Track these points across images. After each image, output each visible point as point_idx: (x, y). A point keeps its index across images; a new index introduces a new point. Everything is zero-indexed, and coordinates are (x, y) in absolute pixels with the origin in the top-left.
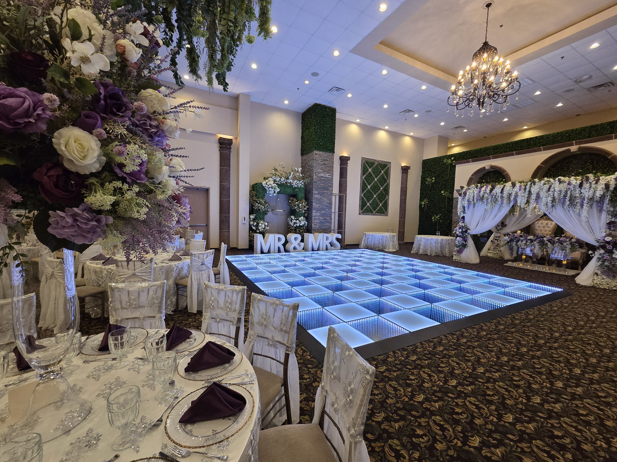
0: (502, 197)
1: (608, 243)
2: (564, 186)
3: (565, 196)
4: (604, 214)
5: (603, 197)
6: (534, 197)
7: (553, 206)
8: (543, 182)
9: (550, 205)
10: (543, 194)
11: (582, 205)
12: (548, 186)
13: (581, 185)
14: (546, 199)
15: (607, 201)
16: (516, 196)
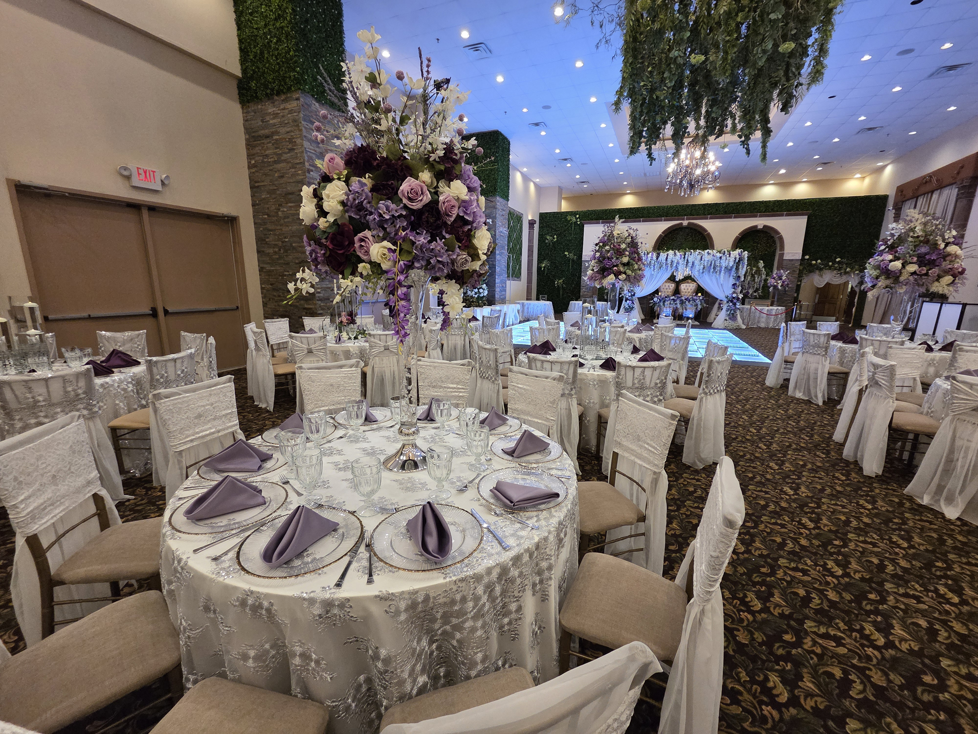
0: (666, 264)
1: (734, 298)
2: (710, 258)
3: (711, 265)
4: (731, 278)
5: (732, 267)
6: (690, 264)
7: (703, 273)
8: (697, 253)
9: (701, 271)
10: (697, 263)
11: (720, 272)
12: (699, 257)
13: (721, 258)
14: (698, 267)
15: (734, 269)
16: (678, 263)
